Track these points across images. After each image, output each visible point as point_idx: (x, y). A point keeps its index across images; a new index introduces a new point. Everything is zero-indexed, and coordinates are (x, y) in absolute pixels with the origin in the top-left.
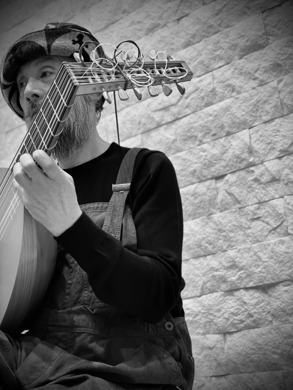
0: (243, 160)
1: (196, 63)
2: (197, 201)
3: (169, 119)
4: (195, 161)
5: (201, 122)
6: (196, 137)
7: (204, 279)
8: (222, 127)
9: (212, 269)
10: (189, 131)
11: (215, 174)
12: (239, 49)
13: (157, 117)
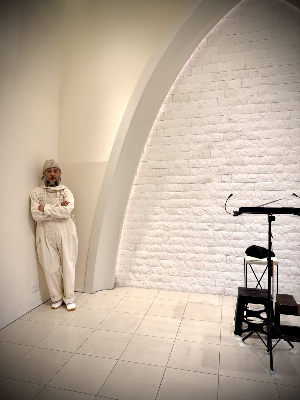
0: (272, 197)
2: (258, 204)
3: (253, 181)
5: (262, 185)
6: (260, 188)
7: (257, 221)
8: (268, 188)
9: (259, 219)
10: (258, 186)
11: (264, 199)
12: (276, 171)
13: (250, 180)
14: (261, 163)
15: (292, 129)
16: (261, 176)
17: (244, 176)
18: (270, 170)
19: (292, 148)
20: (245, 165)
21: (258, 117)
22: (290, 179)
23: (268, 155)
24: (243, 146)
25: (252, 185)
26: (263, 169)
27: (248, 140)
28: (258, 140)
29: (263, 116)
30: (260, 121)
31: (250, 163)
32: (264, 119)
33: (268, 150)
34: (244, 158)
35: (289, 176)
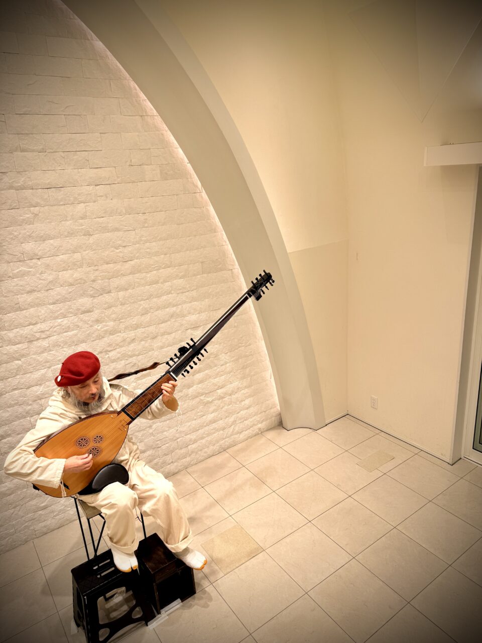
1: (59, 313)
3: (44, 336)
4: (60, 355)
5: (62, 339)
6: (60, 345)
8: (73, 342)
12: (81, 311)
13: (38, 335)
14: (51, 301)
15: (93, 237)
16: (56, 324)
17: (26, 331)
18: (70, 310)
19: (100, 268)
20: (23, 310)
21: (28, 216)
22: (106, 319)
23: (62, 286)
24: (11, 275)
25: (45, 343)
26: (57, 311)
27: (18, 263)
28: (37, 260)
29: (36, 215)
30: (33, 224)
31: (31, 305)
32: (40, 220)
33: (60, 277)
34: (18, 297)
35: (103, 315)
